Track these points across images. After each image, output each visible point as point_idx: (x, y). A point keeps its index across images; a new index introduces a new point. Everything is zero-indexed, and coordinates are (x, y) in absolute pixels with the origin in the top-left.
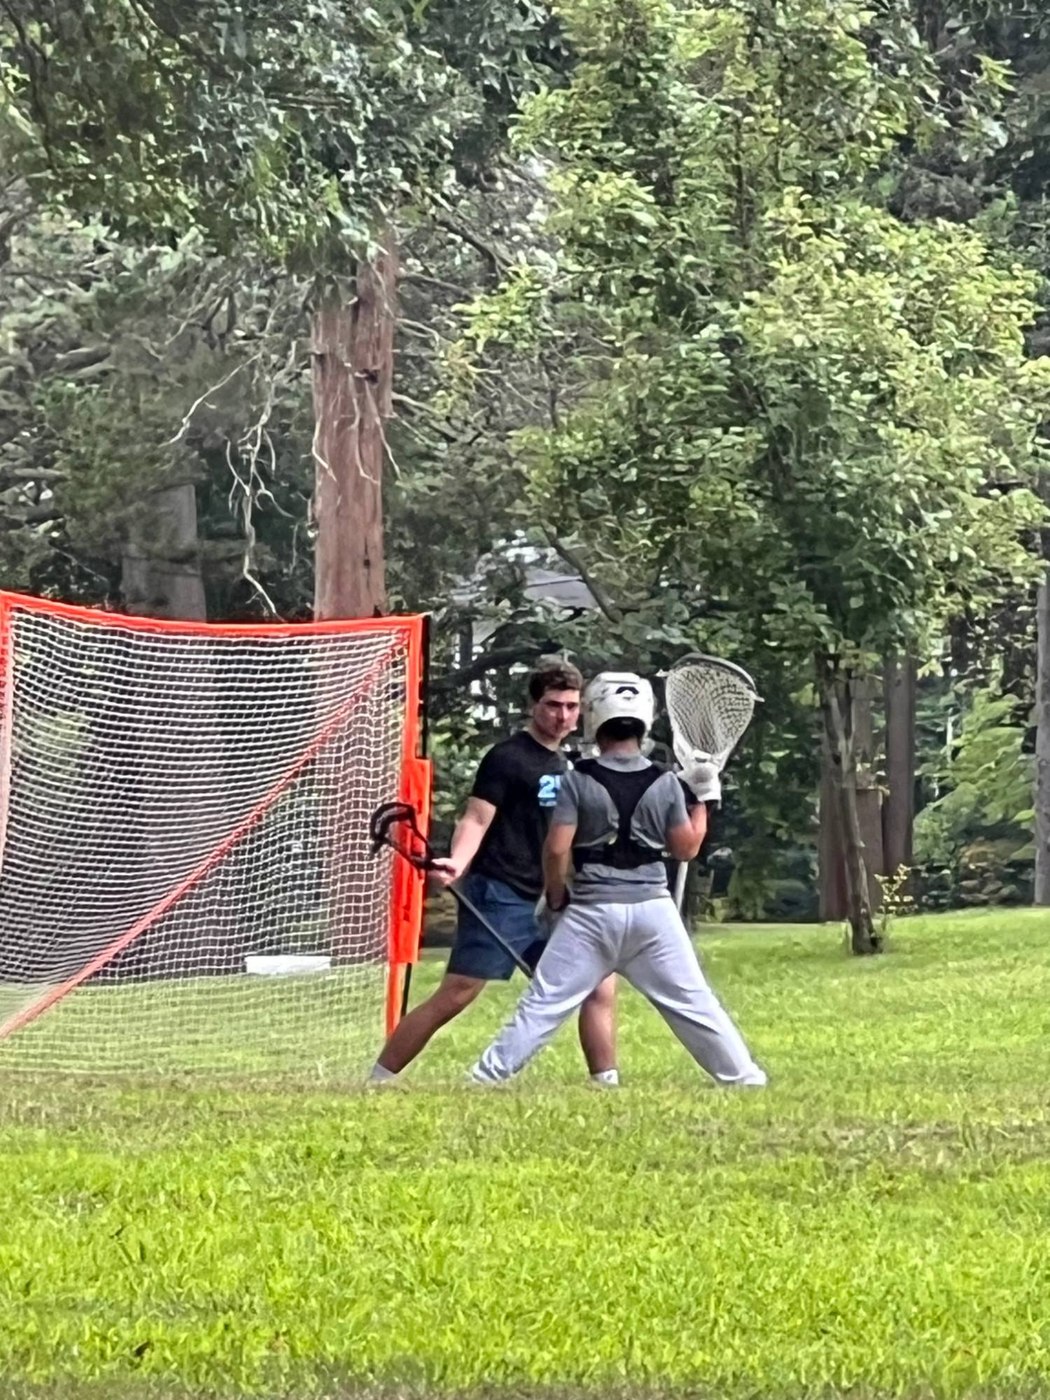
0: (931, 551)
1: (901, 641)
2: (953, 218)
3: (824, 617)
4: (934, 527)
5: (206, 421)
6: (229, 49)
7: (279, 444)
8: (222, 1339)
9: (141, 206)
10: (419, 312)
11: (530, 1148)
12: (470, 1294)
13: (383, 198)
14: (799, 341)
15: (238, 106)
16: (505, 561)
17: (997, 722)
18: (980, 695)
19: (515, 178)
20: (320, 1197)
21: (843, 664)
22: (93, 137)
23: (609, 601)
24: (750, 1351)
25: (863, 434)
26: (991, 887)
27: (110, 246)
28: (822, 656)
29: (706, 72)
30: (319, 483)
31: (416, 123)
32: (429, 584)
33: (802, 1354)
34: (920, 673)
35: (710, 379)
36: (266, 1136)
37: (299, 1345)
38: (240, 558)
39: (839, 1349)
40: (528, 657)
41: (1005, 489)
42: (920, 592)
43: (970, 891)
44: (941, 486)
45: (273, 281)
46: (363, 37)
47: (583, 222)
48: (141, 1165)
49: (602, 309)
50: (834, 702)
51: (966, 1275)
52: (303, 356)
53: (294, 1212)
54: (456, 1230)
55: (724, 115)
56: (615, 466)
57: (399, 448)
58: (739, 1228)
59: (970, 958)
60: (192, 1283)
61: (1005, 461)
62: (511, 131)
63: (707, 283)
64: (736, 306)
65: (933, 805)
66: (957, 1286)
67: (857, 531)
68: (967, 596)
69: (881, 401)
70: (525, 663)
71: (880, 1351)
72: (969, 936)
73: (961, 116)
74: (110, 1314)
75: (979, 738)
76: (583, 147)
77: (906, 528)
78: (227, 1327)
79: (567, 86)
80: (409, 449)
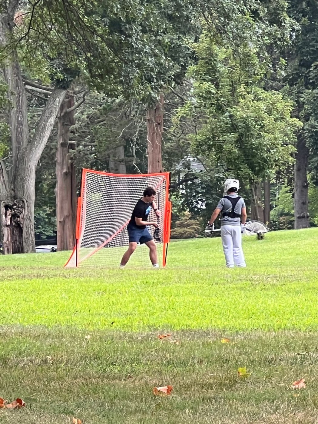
0: (272, 158)
1: (267, 176)
2: (276, 90)
3: (251, 172)
4: (273, 153)
5: (125, 133)
6: (128, 58)
7: (140, 137)
8: (129, 320)
9: (111, 90)
10: (168, 110)
11: (192, 281)
12: (179, 311)
13: (160, 88)
14: (244, 116)
15: (130, 70)
16: (187, 160)
17: (287, 192)
18: (283, 186)
19: (187, 83)
20: (149, 291)
21: (255, 181)
22: (101, 76)
23: (208, 168)
24: (236, 321)
25: (258, 134)
26: (286, 225)
27: (106, 98)
28: (250, 180)
29: (225, 61)
30: (149, 145)
31: (166, 72)
32: (171, 166)
33: (246, 322)
34: (271, 182)
35: (227, 123)
36: (138, 279)
37: (145, 322)
38: (133, 161)
39: (254, 321)
40: (191, 180)
41: (287, 145)
42: (270, 166)
43: (282, 226)
44: (274, 144)
45: (139, 105)
46: (155, 55)
47: (201, 92)
48: (113, 285)
49: (205, 109)
50: (253, 189)
51: (280, 305)
52: (145, 120)
53: (144, 295)
54: (177, 298)
55: (229, 70)
56: (208, 141)
57: (165, 138)
58: (234, 297)
59: (281, 240)
60: (123, 309)
61: (287, 139)
62: (186, 74)
63: (226, 104)
64: (232, 109)
65: (274, 209)
66: (278, 308)
67: (257, 154)
68: (280, 167)
69: (262, 127)
70: (191, 181)
71: (262, 321)
72: (281, 236)
73: (276, 70)
74: (106, 316)
75: (283, 195)
76: (200, 77)
77: (267, 153)
78: (130, 318)
79: (197, 65)
80: (167, 138)
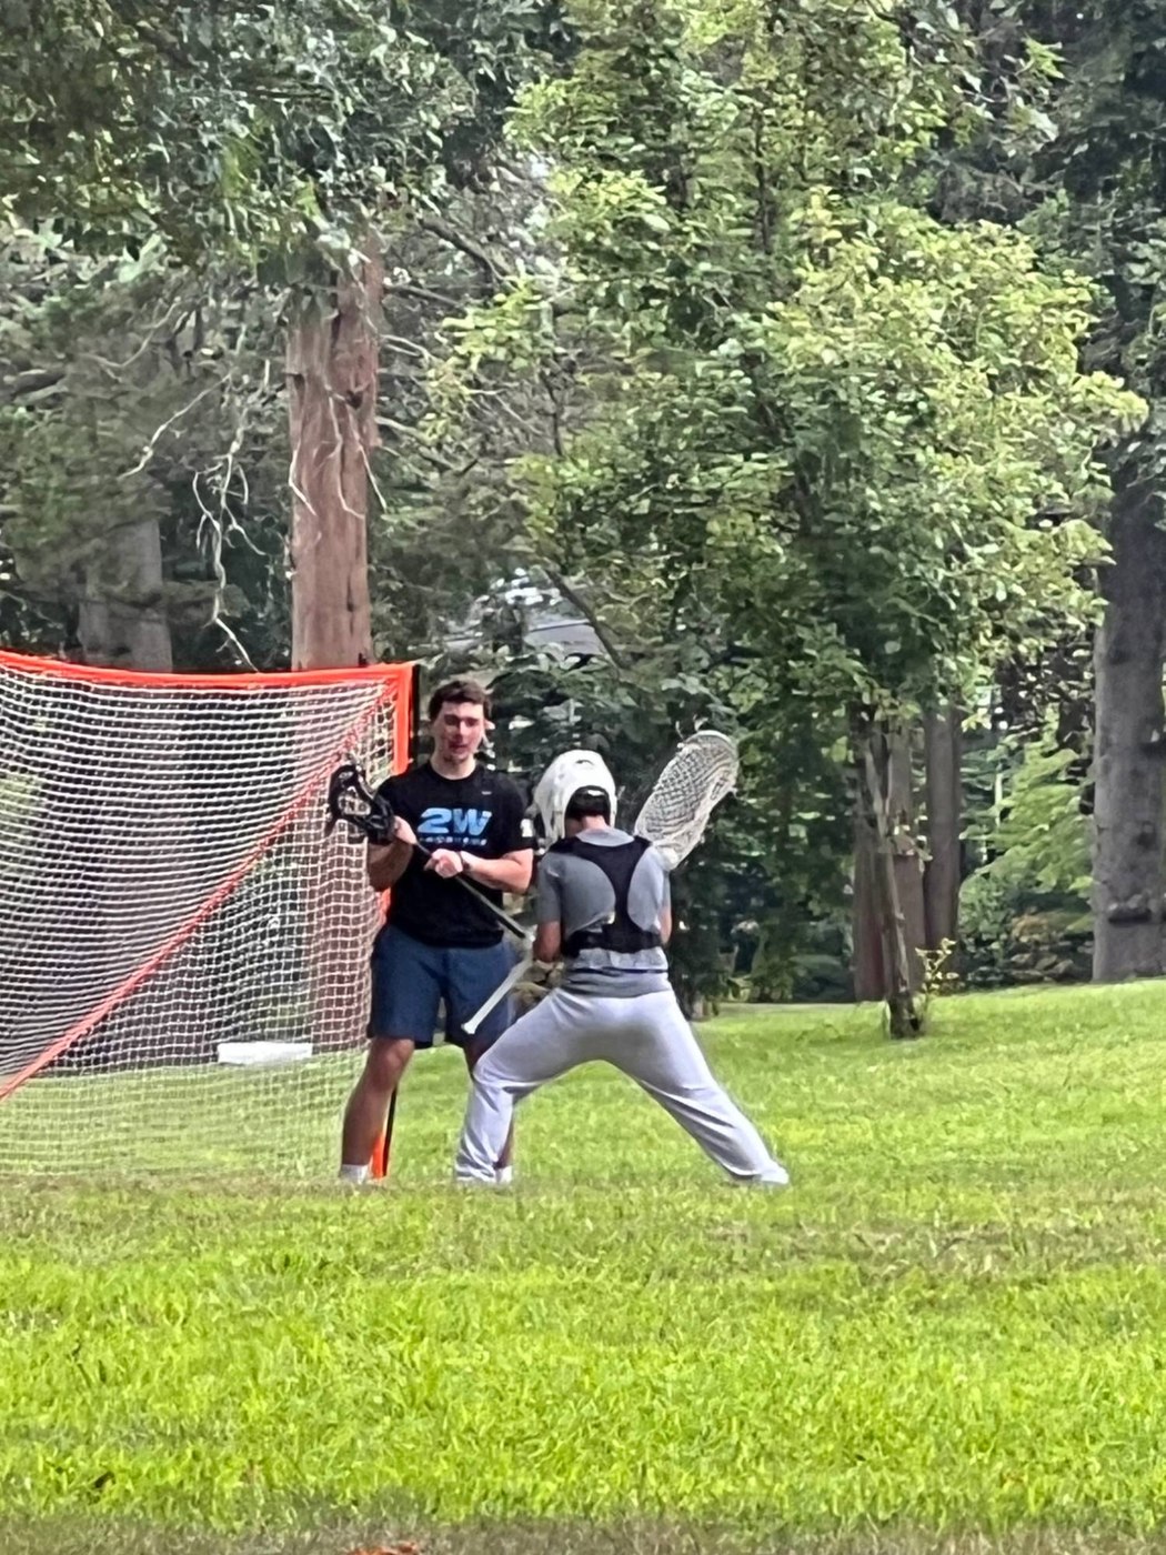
0: (976, 590)
1: (943, 690)
2: (998, 218)
3: (857, 664)
4: (978, 562)
5: (169, 452)
6: (193, 35)
7: (252, 475)
8: (190, 1469)
9: (97, 212)
10: (404, 326)
11: (533, 1255)
12: (466, 1416)
13: (366, 201)
14: (829, 357)
15: (205, 100)
16: (505, 603)
17: (1051, 779)
18: (1033, 748)
19: (512, 178)
20: (300, 1312)
21: (878, 716)
22: (43, 135)
23: (620, 648)
24: (776, 1479)
25: (899, 459)
26: (1045, 962)
27: (63, 255)
28: (855, 708)
29: (723, 59)
30: (297, 518)
31: (400, 118)
32: (419, 631)
33: (834, 1483)
34: (964, 725)
35: (729, 400)
36: (238, 1244)
37: (276, 1476)
38: (210, 601)
39: (875, 1478)
40: (530, 709)
41: (1057, 520)
42: (963, 636)
43: (1025, 966)
44: (987, 517)
45: (243, 295)
46: (342, 22)
47: (587, 227)
48: (101, 1277)
49: (609, 323)
50: (869, 758)
51: (1016, 1394)
52: (278, 377)
53: (270, 1330)
54: (449, 1347)
55: (742, 107)
56: (624, 498)
57: (384, 478)
58: (763, 1343)
59: (1021, 1041)
60: (157, 1406)
61: (1058, 488)
62: (506, 128)
63: (724, 293)
64: (758, 319)
65: (980, 871)
66: (1006, 1407)
67: (893, 568)
68: (1016, 639)
69: (920, 423)
70: (526, 716)
71: (921, 1479)
72: (1020, 1017)
73: (1005, 106)
74: (66, 1443)
75: (1031, 797)
76: (586, 144)
77: (948, 562)
78: (196, 1456)
79: (567, 76)
80: (395, 477)
